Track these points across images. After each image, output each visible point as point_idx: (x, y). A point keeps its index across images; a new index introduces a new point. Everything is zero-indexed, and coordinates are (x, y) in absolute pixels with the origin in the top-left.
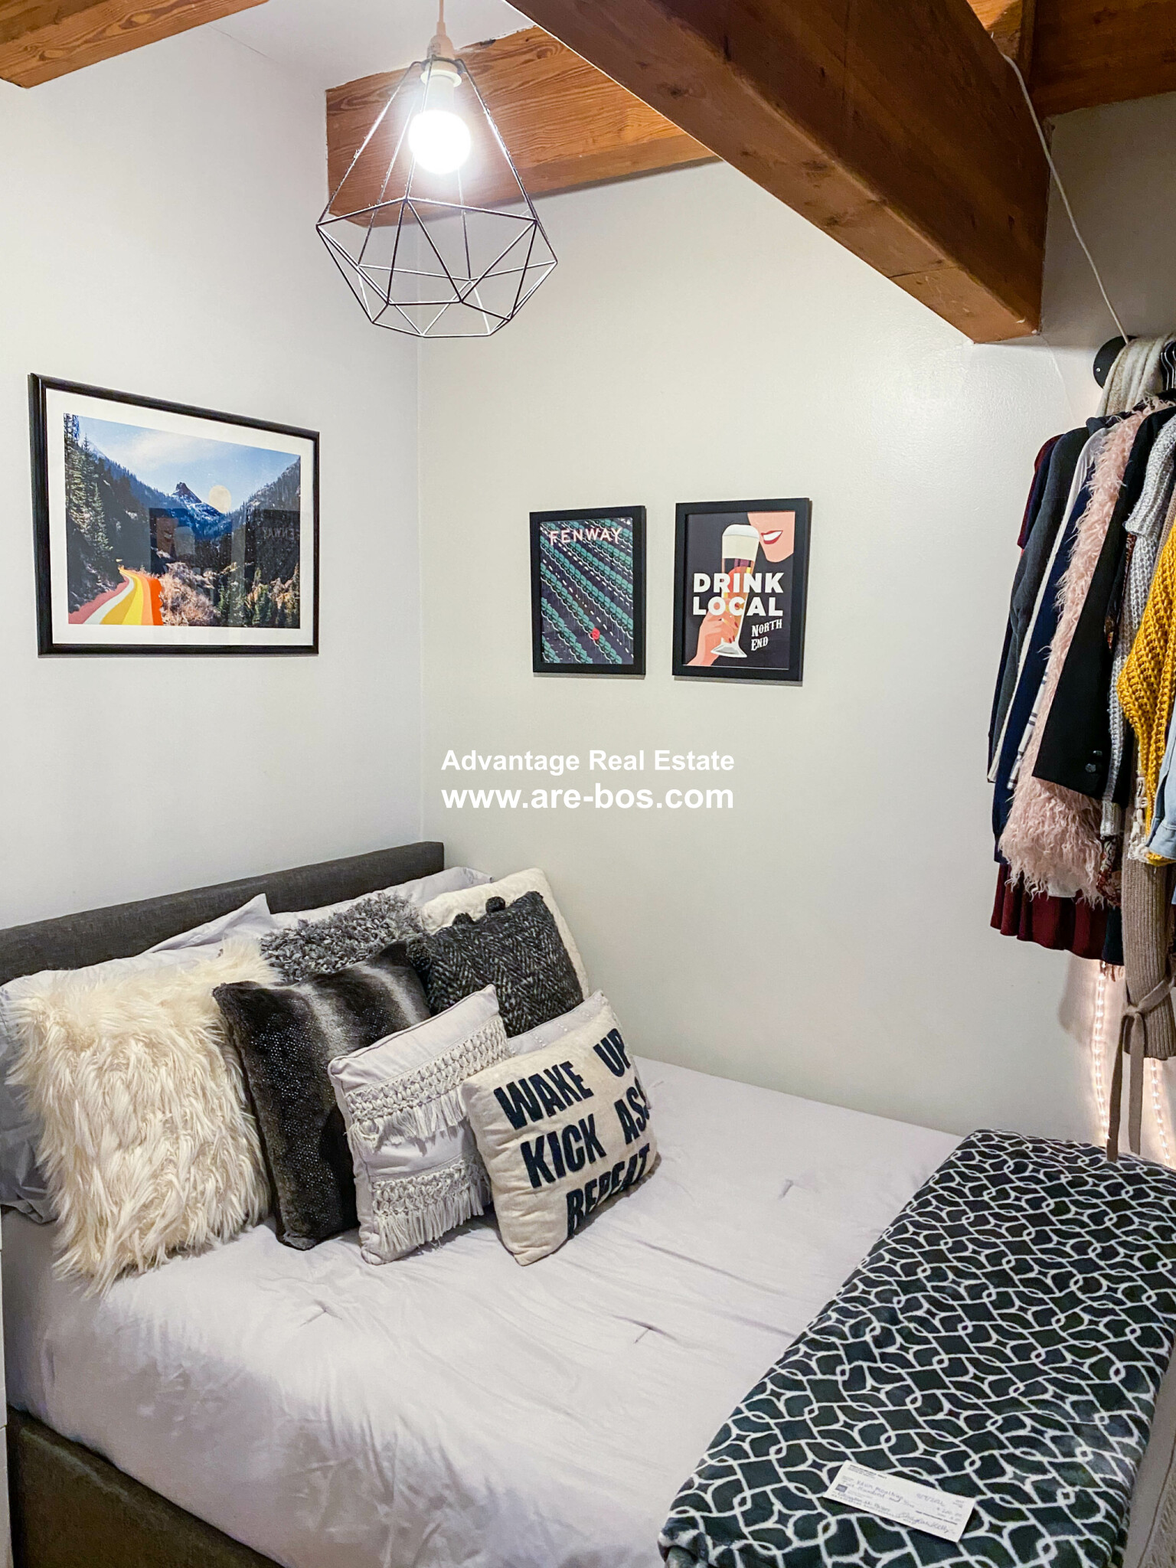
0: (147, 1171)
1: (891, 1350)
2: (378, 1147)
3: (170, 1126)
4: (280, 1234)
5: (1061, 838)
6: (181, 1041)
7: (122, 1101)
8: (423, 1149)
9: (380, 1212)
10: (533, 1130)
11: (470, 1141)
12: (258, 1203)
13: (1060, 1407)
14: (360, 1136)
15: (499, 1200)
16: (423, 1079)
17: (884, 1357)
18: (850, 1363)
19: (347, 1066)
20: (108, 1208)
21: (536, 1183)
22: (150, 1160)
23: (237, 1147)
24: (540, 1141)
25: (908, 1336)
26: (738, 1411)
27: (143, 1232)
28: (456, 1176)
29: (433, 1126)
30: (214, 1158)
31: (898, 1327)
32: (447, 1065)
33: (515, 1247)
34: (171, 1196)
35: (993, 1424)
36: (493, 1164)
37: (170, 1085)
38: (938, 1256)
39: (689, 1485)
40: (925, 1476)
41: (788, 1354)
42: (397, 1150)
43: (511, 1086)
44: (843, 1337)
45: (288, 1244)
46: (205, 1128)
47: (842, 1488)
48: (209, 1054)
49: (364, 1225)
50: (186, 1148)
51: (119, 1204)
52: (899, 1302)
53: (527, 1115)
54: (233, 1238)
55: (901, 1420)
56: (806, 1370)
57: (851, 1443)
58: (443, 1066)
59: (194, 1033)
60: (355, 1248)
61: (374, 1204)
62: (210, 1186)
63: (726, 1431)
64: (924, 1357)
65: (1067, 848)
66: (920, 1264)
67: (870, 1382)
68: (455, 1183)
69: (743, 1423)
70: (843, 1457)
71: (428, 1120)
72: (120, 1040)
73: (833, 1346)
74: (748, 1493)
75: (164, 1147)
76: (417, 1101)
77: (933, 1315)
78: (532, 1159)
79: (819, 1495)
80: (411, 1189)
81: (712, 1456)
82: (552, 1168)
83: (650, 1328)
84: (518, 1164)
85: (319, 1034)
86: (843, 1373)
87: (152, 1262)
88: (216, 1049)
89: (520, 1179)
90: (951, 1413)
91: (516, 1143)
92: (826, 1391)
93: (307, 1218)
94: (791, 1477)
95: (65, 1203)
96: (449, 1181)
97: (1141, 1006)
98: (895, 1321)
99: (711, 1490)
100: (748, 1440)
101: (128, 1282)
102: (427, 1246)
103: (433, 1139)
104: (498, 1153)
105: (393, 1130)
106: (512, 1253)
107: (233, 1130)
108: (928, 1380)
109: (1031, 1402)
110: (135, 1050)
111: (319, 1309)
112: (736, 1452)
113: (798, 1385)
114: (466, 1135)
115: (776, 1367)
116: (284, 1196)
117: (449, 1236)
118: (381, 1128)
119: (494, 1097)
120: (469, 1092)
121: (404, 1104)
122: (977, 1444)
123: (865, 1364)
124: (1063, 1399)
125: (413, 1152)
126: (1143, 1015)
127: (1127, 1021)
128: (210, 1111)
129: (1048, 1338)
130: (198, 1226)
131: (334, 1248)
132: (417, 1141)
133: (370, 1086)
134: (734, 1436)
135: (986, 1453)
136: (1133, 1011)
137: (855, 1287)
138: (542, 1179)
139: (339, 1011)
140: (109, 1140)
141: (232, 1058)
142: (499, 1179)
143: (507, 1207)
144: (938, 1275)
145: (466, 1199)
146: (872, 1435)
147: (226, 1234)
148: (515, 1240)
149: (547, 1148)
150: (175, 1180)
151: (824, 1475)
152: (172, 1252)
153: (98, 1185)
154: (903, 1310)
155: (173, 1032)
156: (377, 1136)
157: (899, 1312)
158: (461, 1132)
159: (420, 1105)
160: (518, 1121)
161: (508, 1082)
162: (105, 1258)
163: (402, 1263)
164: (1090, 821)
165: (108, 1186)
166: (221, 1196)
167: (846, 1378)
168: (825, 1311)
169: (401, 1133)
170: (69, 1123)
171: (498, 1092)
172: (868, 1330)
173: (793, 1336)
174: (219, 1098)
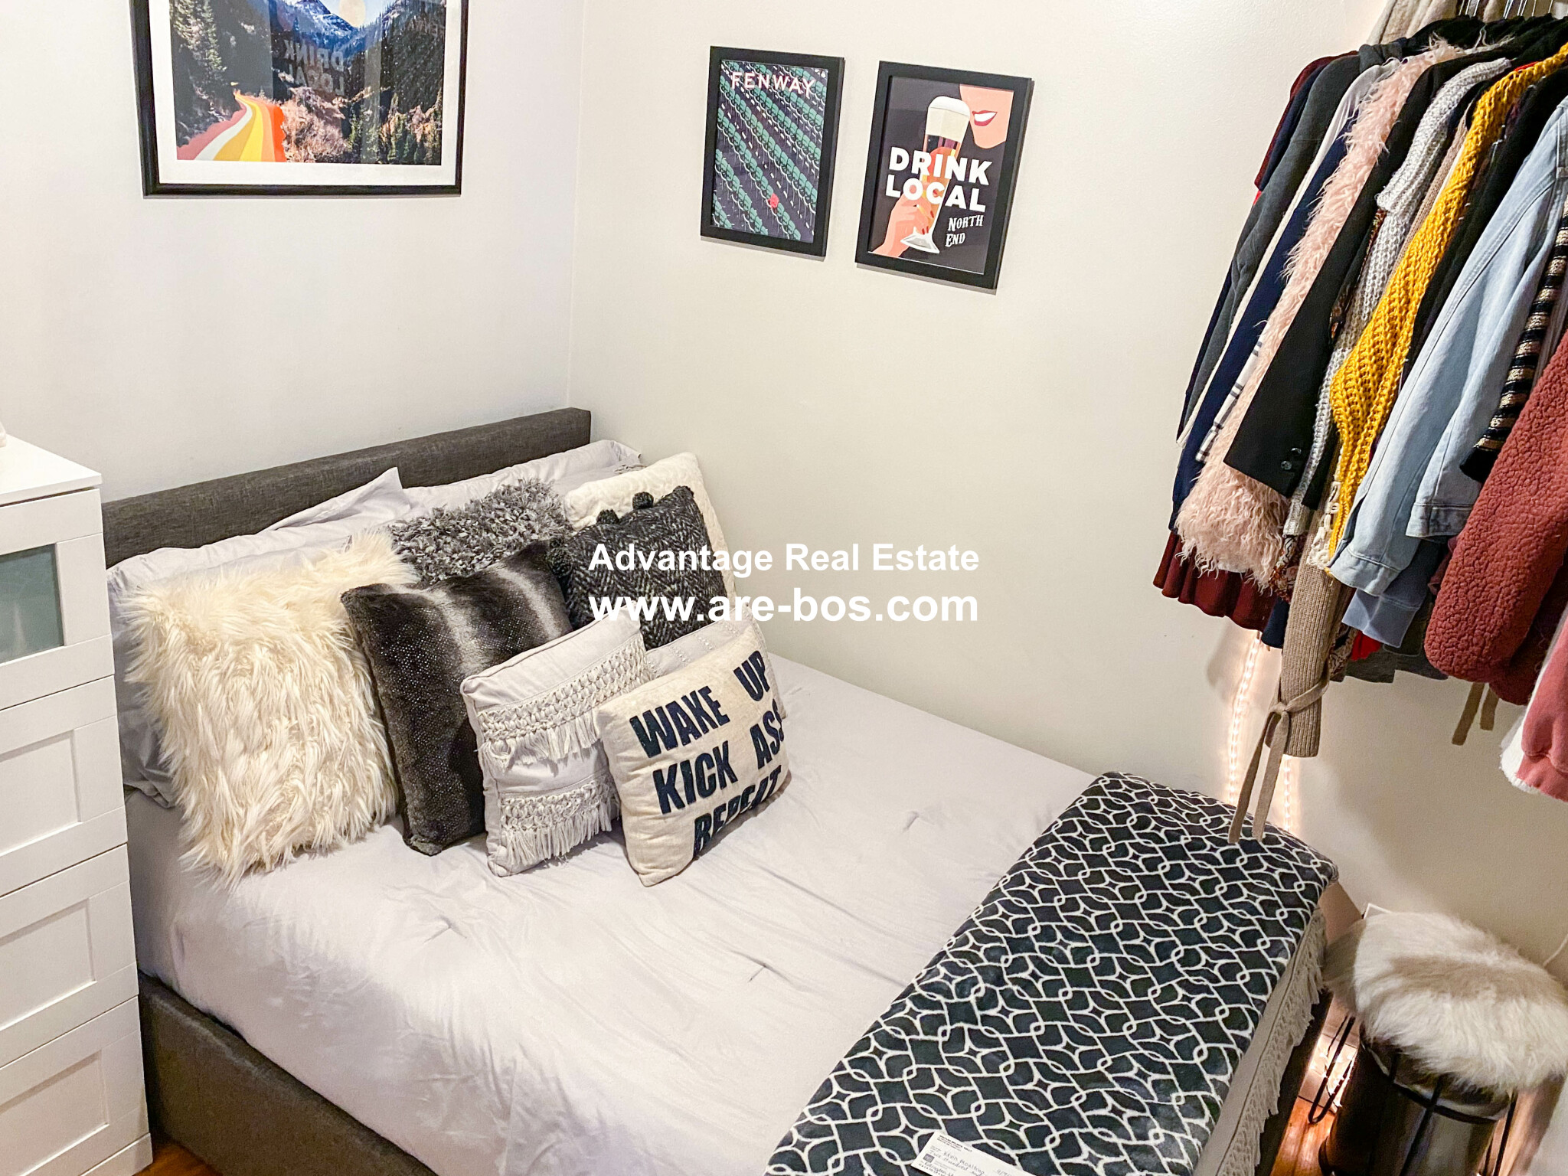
0: (273, 776)
1: (993, 1012)
2: (510, 767)
3: (296, 733)
4: (407, 836)
5: (1242, 529)
6: (308, 648)
7: (247, 708)
8: (555, 769)
9: (508, 827)
10: (665, 758)
11: (603, 762)
12: (387, 804)
13: (1141, 1084)
14: (491, 755)
15: (628, 822)
16: (558, 701)
17: (985, 1019)
18: (951, 1024)
19: (480, 685)
20: (235, 810)
21: (666, 809)
22: (277, 766)
23: (365, 753)
24: (673, 769)
25: (1012, 1000)
26: (841, 1067)
27: (270, 835)
28: (587, 795)
29: (566, 748)
30: (342, 764)
31: (1002, 988)
32: (583, 687)
33: (641, 867)
34: (298, 802)
35: (1078, 1099)
36: (624, 788)
37: (296, 692)
38: (1048, 914)
39: (787, 1141)
40: (1008, 1151)
41: (895, 1008)
42: (529, 770)
43: (648, 715)
44: (948, 994)
45: (415, 848)
46: (333, 736)
47: (929, 1158)
48: (337, 660)
49: (491, 837)
50: (313, 755)
51: (245, 806)
52: (1006, 961)
53: (661, 743)
54: (360, 838)
55: (992, 1088)
56: (910, 1029)
57: (943, 1109)
58: (580, 688)
59: (321, 638)
60: (482, 857)
61: (503, 817)
62: (337, 791)
63: (827, 1086)
64: (1022, 1023)
65: (1246, 539)
66: (1031, 920)
67: (969, 1044)
68: (584, 803)
69: (845, 1080)
70: (933, 1124)
71: (561, 742)
72: (243, 645)
73: (938, 1005)
74: (842, 1155)
75: (290, 754)
76: (552, 723)
77: (1037, 978)
78: (664, 787)
79: (908, 1163)
80: (541, 807)
81: (813, 1111)
82: (682, 795)
83: (765, 966)
84: (650, 790)
85: (452, 646)
86: (944, 1033)
87: (280, 860)
88: (343, 655)
89: (650, 804)
90: (1040, 1084)
91: (650, 770)
92: (926, 1052)
93: (434, 825)
94: (884, 1142)
95: (191, 800)
96: (579, 801)
97: (1290, 705)
98: (999, 981)
99: (808, 1148)
100: (848, 1099)
101: (254, 879)
102: (554, 859)
103: (565, 760)
104: (629, 778)
105: (525, 750)
106: (637, 873)
107: (361, 739)
108: (1023, 1047)
109: (1116, 1079)
110: (260, 656)
111: (446, 925)
112: (835, 1111)
113: (900, 1045)
114: (599, 757)
115: (882, 1022)
116: (413, 803)
117: (576, 851)
118: (513, 749)
119: (629, 725)
120: (605, 719)
121: (537, 725)
122: (1059, 1119)
123: (966, 1026)
124: (1145, 1077)
125: (545, 773)
126: (1290, 714)
127: (1274, 717)
128: (337, 719)
129: (1141, 1010)
130: (325, 828)
131: (460, 854)
132: (547, 762)
133: (504, 706)
134: (834, 1094)
135: (1066, 1131)
136: (1281, 709)
137: (966, 941)
138: (672, 805)
139: (473, 622)
140: (234, 745)
141: (360, 663)
142: (628, 803)
143: (635, 829)
144: (1047, 934)
145: (597, 815)
146: (963, 1102)
147: (353, 835)
148: (643, 861)
149: (679, 775)
150: (301, 786)
151: (914, 1142)
152: (299, 850)
153: (223, 787)
154: (1009, 971)
155: (298, 637)
156: (508, 757)
157: (1005, 972)
158: (594, 753)
159: (554, 727)
160: (652, 750)
161: (644, 709)
162: (233, 856)
163: (527, 875)
164: (1276, 516)
165: (233, 788)
166: (348, 800)
167: (946, 1038)
168: (934, 962)
169: (533, 753)
170: (193, 725)
171: (634, 721)
172: (973, 990)
173: (901, 985)
174: (346, 705)
